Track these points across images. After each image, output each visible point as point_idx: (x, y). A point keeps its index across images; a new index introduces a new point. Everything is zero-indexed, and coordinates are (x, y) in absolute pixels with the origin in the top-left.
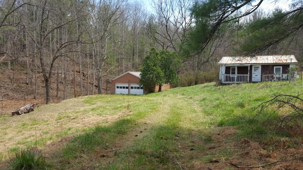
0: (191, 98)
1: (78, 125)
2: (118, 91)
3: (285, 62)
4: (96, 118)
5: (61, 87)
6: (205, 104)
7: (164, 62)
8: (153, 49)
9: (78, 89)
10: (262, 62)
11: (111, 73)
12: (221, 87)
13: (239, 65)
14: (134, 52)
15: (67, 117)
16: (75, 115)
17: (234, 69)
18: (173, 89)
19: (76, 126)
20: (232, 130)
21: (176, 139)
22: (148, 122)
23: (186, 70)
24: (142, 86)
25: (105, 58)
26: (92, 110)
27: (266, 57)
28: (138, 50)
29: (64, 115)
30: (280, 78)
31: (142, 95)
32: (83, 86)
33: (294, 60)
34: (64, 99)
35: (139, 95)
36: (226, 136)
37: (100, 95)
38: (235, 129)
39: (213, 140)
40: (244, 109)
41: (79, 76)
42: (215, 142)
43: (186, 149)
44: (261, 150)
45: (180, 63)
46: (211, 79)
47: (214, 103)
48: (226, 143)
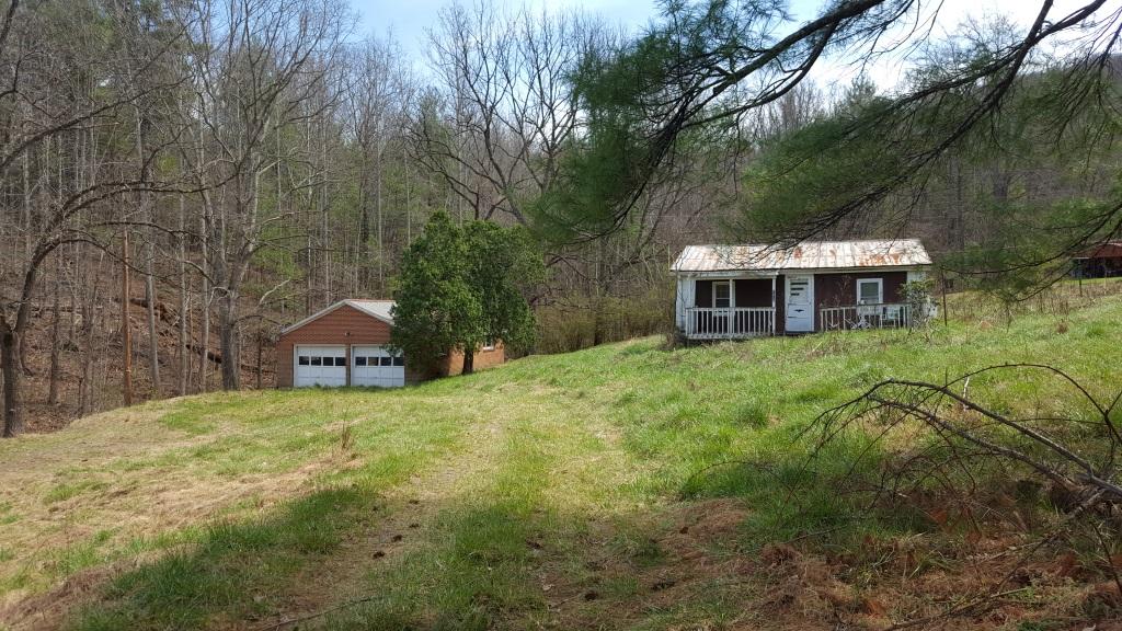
0: (581, 395)
1: (142, 518)
2: (304, 374)
3: (890, 262)
4: (213, 489)
5: (68, 364)
6: (631, 417)
7: (480, 263)
8: (438, 217)
9: (136, 371)
10: (818, 263)
11: (275, 305)
12: (683, 351)
13: (740, 273)
14: (365, 225)
15: (94, 488)
16: (127, 478)
17: (723, 290)
18: (517, 362)
19: (132, 526)
20: (729, 513)
21: (530, 560)
22: (425, 494)
23: (562, 291)
24: (398, 355)
25: (251, 250)
26: (198, 455)
27: (830, 246)
28: (383, 216)
29: (81, 481)
30: (878, 316)
31: (402, 388)
32: (160, 361)
33: (922, 257)
34: (81, 412)
35: (389, 389)
36: (710, 536)
37: (231, 393)
38: (740, 506)
39: (667, 553)
40: (766, 432)
41: (145, 317)
42: (674, 560)
43: (569, 595)
44: (836, 583)
45: (539, 266)
46: (648, 322)
47: (663, 412)
48: (712, 563)
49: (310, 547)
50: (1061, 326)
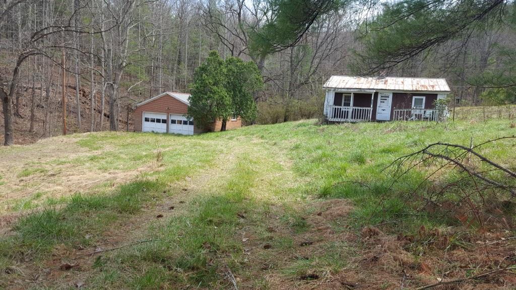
0: (275, 144)
1: (59, 188)
2: (147, 126)
3: (430, 89)
4: (95, 176)
5: (39, 114)
6: (298, 155)
7: (232, 78)
8: (213, 54)
9: (71, 120)
10: (395, 87)
11: (136, 93)
12: (326, 126)
13: (357, 90)
14: (180, 57)
15: (41, 172)
16: (57, 168)
17: (348, 98)
18: (246, 127)
19: (53, 191)
20: (344, 207)
21: (238, 224)
22: (191, 186)
23: (271, 95)
24: (191, 120)
25: (124, 64)
26: (92, 159)
27: (401, 79)
28: (188, 54)
29: (36, 168)
30: (421, 115)
31: (192, 136)
32: (81, 116)
33: (447, 88)
34: (44, 136)
35: (186, 136)
36: (334, 219)
37: (113, 132)
38: (350, 204)
39: (310, 225)
40: (364, 167)
41: (75, 95)
42: (313, 229)
43: (256, 245)
44: (402, 251)
45: (260, 81)
46: (310, 112)
47: (314, 154)
48: (333, 233)
49: (123, 210)
50: (512, 125)
